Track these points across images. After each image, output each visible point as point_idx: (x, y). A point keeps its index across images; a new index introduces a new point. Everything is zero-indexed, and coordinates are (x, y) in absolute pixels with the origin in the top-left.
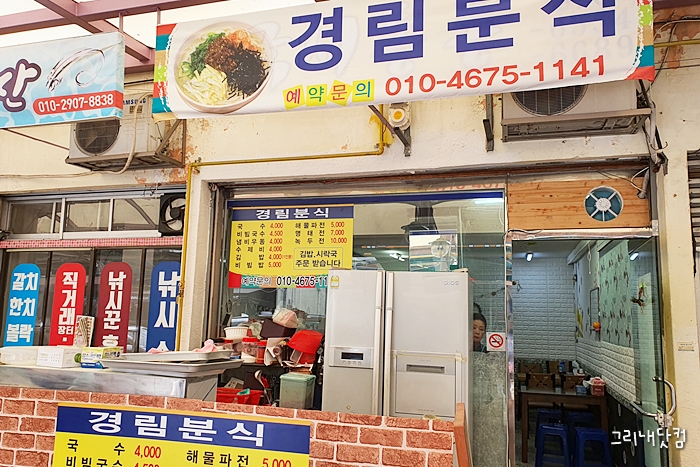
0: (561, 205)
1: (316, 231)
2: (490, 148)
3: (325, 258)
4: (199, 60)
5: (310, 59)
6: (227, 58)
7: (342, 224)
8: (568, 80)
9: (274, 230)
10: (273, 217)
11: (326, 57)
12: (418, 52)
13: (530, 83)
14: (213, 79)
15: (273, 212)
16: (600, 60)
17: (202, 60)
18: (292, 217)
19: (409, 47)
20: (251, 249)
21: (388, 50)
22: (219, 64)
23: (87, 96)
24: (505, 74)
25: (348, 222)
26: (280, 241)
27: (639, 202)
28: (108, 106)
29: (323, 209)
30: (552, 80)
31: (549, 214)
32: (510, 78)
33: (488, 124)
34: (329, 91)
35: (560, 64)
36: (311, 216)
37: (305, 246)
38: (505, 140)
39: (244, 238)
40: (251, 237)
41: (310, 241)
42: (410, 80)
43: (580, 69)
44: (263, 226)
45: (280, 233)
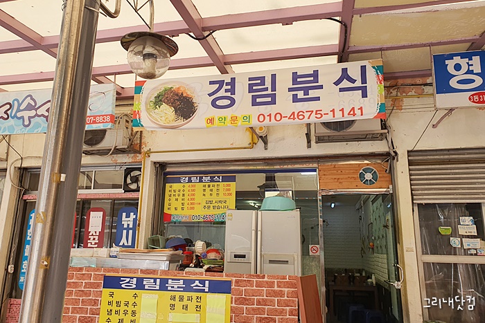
0: (347, 176)
1: (215, 189)
2: (309, 146)
3: (220, 204)
4: (159, 100)
5: (219, 103)
6: (174, 100)
7: (229, 185)
8: (346, 118)
9: (190, 189)
10: (190, 181)
11: (227, 102)
12: (273, 102)
13: (329, 118)
14: (167, 111)
15: (190, 178)
16: (361, 109)
17: (161, 100)
18: (201, 181)
19: (269, 99)
20: (177, 200)
21: (258, 100)
22: (171, 103)
23: (95, 117)
24: (316, 114)
25: (233, 184)
26: (194, 195)
27: (386, 175)
28: (107, 122)
29: (219, 177)
30: (339, 117)
31: (341, 181)
32: (319, 116)
33: (308, 135)
34: (229, 119)
35: (342, 110)
36: (212, 181)
37: (208, 197)
38: (317, 143)
39: (173, 193)
40: (177, 193)
41: (211, 195)
42: (270, 115)
43: (352, 113)
44: (184, 186)
45: (194, 190)
